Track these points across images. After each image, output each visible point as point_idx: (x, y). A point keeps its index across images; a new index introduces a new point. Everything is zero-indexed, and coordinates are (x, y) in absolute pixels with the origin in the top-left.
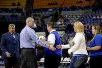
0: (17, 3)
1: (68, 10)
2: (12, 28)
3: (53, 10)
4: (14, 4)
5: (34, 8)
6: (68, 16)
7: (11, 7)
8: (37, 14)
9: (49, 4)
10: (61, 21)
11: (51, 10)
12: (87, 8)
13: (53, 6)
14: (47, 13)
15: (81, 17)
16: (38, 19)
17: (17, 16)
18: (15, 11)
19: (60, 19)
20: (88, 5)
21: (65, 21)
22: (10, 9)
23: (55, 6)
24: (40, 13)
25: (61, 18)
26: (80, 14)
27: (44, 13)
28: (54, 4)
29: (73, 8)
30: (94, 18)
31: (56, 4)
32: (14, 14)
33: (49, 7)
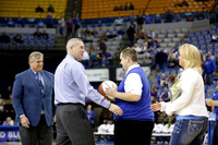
0: (45, 7)
1: (158, 22)
2: (36, 60)
3: (125, 21)
4: (39, 10)
5: (84, 17)
6: (157, 35)
7: (33, 16)
8: (91, 29)
9: (116, 9)
10: (142, 46)
11: (119, 21)
12: (199, 16)
13: (123, 13)
14: (111, 28)
15: (186, 37)
16: (91, 41)
17: (47, 35)
18: (41, 24)
19: (140, 41)
20: (200, 10)
21: (150, 45)
22: (32, 20)
23: (128, 13)
24: (97, 29)
25: (143, 38)
26: (184, 30)
27: (104, 28)
28: (126, 9)
29: (169, 18)
30: (214, 38)
31: (132, 8)
32: (41, 30)
33: (116, 14)
